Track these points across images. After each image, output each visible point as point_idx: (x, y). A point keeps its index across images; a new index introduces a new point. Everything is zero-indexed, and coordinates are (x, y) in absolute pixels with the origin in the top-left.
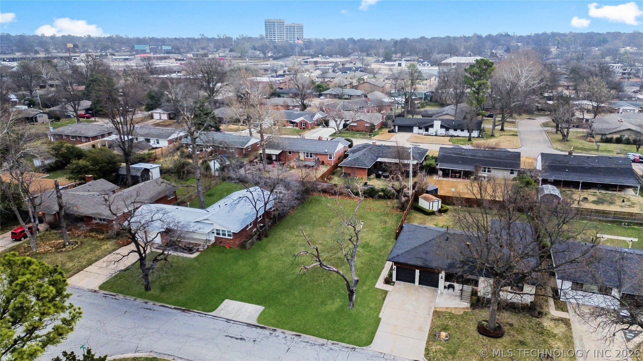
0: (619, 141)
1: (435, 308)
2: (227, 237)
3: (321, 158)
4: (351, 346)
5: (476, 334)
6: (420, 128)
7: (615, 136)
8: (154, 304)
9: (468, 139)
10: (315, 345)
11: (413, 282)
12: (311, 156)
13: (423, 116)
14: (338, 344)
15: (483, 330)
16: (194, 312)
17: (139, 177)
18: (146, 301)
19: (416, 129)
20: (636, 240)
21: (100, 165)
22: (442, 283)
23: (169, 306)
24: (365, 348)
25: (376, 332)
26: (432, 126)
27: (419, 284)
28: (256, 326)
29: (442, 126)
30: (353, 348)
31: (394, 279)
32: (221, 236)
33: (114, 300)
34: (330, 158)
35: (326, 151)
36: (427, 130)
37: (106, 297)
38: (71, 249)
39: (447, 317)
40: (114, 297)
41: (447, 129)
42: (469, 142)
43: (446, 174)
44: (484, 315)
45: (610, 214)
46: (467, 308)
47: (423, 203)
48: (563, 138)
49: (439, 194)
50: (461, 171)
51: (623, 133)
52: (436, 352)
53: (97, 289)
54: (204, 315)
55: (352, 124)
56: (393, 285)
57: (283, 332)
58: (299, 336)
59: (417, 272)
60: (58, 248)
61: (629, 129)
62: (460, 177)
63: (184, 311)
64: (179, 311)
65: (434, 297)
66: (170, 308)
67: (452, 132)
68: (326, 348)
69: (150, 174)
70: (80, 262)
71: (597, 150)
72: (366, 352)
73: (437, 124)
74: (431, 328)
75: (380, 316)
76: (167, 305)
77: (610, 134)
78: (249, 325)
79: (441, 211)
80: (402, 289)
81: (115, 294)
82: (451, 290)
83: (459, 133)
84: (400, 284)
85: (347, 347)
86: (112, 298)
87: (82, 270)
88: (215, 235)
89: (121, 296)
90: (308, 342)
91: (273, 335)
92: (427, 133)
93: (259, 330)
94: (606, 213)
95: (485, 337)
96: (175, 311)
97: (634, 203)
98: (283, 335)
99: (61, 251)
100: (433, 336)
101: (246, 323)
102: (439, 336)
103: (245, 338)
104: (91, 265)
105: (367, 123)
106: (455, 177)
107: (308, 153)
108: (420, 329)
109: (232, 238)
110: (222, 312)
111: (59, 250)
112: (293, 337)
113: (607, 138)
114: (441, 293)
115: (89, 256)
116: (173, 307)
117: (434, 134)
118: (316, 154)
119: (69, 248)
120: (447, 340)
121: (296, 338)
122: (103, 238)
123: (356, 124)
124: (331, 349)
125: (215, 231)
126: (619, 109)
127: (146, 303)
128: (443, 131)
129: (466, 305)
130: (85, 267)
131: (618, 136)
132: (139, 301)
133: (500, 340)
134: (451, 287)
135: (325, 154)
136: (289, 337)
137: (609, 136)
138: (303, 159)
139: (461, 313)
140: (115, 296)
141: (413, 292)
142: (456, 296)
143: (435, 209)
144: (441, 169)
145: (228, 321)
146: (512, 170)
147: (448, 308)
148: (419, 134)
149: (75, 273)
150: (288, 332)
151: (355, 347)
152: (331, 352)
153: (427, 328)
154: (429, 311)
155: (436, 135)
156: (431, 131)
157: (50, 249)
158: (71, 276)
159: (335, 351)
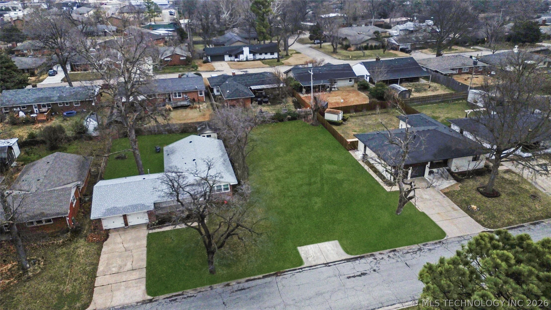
1: (441, 191)
2: (223, 191)
3: (193, 96)
4: (437, 241)
6: (230, 56)
8: (239, 283)
9: (277, 60)
12: (180, 96)
13: (215, 45)
14: (427, 244)
15: (486, 194)
16: (287, 271)
18: (226, 283)
19: (227, 58)
23: (256, 277)
24: (446, 238)
25: (435, 223)
26: (242, 53)
27: (411, 178)
28: (356, 259)
29: (250, 52)
30: (440, 242)
35: (196, 87)
37: (173, 300)
39: (456, 194)
41: (255, 54)
44: (472, 184)
46: (457, 184)
47: (330, 117)
48: (334, 51)
51: (367, 42)
52: (485, 220)
53: (149, 297)
55: (166, 59)
57: (381, 254)
60: (19, 276)
63: (276, 275)
64: (274, 278)
67: (258, 56)
68: (425, 250)
69: (13, 153)
70: (76, 280)
71: (364, 56)
73: (246, 50)
75: (421, 211)
76: (252, 278)
77: (360, 43)
79: (344, 120)
81: (180, 292)
82: (432, 175)
83: (264, 56)
85: (436, 243)
86: (185, 298)
87: (94, 286)
89: (190, 292)
90: (408, 253)
92: (238, 59)
97: (435, 88)
98: (384, 256)
99: (29, 278)
100: (468, 211)
104: (96, 277)
105: (183, 56)
106: (316, 92)
108: (454, 209)
109: (229, 191)
110: (310, 259)
111: (24, 278)
112: (393, 253)
113: (360, 47)
115: (77, 268)
116: (261, 276)
117: (245, 59)
120: (479, 210)
121: (397, 254)
122: (63, 242)
123: (169, 59)
124: (430, 250)
127: (228, 285)
128: (251, 56)
129: (453, 182)
130: (93, 282)
132: (218, 287)
133: (502, 197)
135: (196, 91)
136: (391, 255)
139: (459, 188)
140: (182, 294)
142: (440, 178)
144: (305, 87)
146: (350, 79)
147: (448, 188)
148: (231, 61)
149: (91, 293)
150: (384, 252)
151: (439, 240)
152: (432, 251)
153: (456, 206)
154: (441, 195)
155: (247, 60)
156: (242, 57)
157: (7, 281)
158: (90, 299)
159: (434, 249)
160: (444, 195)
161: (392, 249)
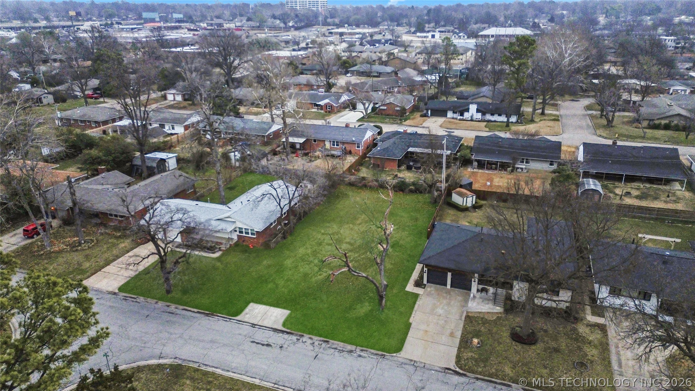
0: (667, 127)
1: (467, 312)
2: (250, 236)
3: (348, 148)
4: (380, 353)
5: (508, 340)
6: (454, 112)
7: (663, 122)
8: (176, 308)
9: (505, 124)
10: (343, 351)
11: (445, 285)
12: (337, 145)
13: (458, 98)
14: (367, 351)
15: (516, 337)
16: (218, 316)
17: (155, 168)
18: (168, 304)
19: (450, 114)
20: (679, 240)
21: (113, 155)
22: (475, 286)
23: (193, 310)
24: (395, 355)
25: (406, 338)
26: (468, 110)
27: (451, 287)
28: (283, 332)
29: (478, 111)
30: (382, 355)
31: (425, 281)
32: (244, 235)
33: (134, 303)
34: (358, 147)
35: (354, 139)
36: (462, 115)
37: (126, 299)
38: (87, 248)
39: (480, 322)
40: (135, 300)
41: (484, 114)
42: (507, 128)
43: (481, 165)
44: (517, 320)
45: (654, 210)
46: (500, 313)
47: (456, 198)
48: (608, 124)
49: (473, 188)
50: (498, 162)
51: (672, 119)
52: (467, 359)
53: (117, 291)
54: (228, 320)
55: (381, 108)
56: (424, 288)
57: (310, 338)
58: (327, 342)
59: (449, 275)
60: (74, 247)
61: (679, 115)
62: (496, 169)
63: (207, 315)
64: (202, 315)
65: (466, 301)
66: (194, 312)
67: (488, 117)
68: (355, 354)
69: (167, 165)
70: (97, 262)
71: (643, 138)
72: (396, 359)
73: (473, 108)
74: (462, 334)
75: (411, 320)
76: (189, 309)
77: (658, 119)
78: (275, 330)
79: (475, 207)
80: (433, 292)
81: (135, 296)
82: (484, 294)
83: (496, 118)
84: (431, 287)
85: (376, 354)
86: (133, 301)
87: (100, 270)
88: (238, 233)
89: (141, 299)
90: (336, 349)
91: (301, 341)
92: (462, 117)
93: (286, 336)
94: (649, 210)
95: (517, 344)
96: (198, 315)
97: (679, 199)
98: (309, 341)
99: (77, 250)
100: (465, 343)
101: (272, 328)
102: (471, 343)
103: (272, 344)
104: (109, 265)
105: (398, 106)
106: (491, 169)
107: (334, 142)
108: (452, 335)
109: (255, 237)
110: (248, 316)
111: (75, 249)
112: (320, 343)
113: (655, 124)
114: (474, 297)
115: (106, 255)
116: (196, 310)
117: (469, 119)
118: (343, 143)
119: (85, 246)
120: (479, 347)
121: (324, 345)
122: (120, 236)
123: (385, 108)
124: (360, 356)
125: (238, 230)
126: (669, 89)
127: (168, 306)
128: (479, 116)
129: (499, 309)
130: (103, 267)
131: (666, 121)
132: (161, 304)
133: (533, 347)
134: (483, 290)
135: (353, 143)
136: (316, 343)
137: (657, 122)
138: (329, 148)
139: (494, 318)
140: (135, 298)
141: (445, 295)
142: (489, 300)
143: (469, 204)
144: (476, 160)
145: (253, 325)
146: (551, 161)
147: (480, 313)
148: (453, 118)
149: (93, 274)
150: (315, 338)
151: (384, 353)
152: (359, 359)
153: (459, 334)
154: (461, 316)
155: (472, 120)
156: (467, 115)
157: (65, 247)
158: (89, 277)
159: (364, 357)
160: (463, 318)
161: (325, 339)
